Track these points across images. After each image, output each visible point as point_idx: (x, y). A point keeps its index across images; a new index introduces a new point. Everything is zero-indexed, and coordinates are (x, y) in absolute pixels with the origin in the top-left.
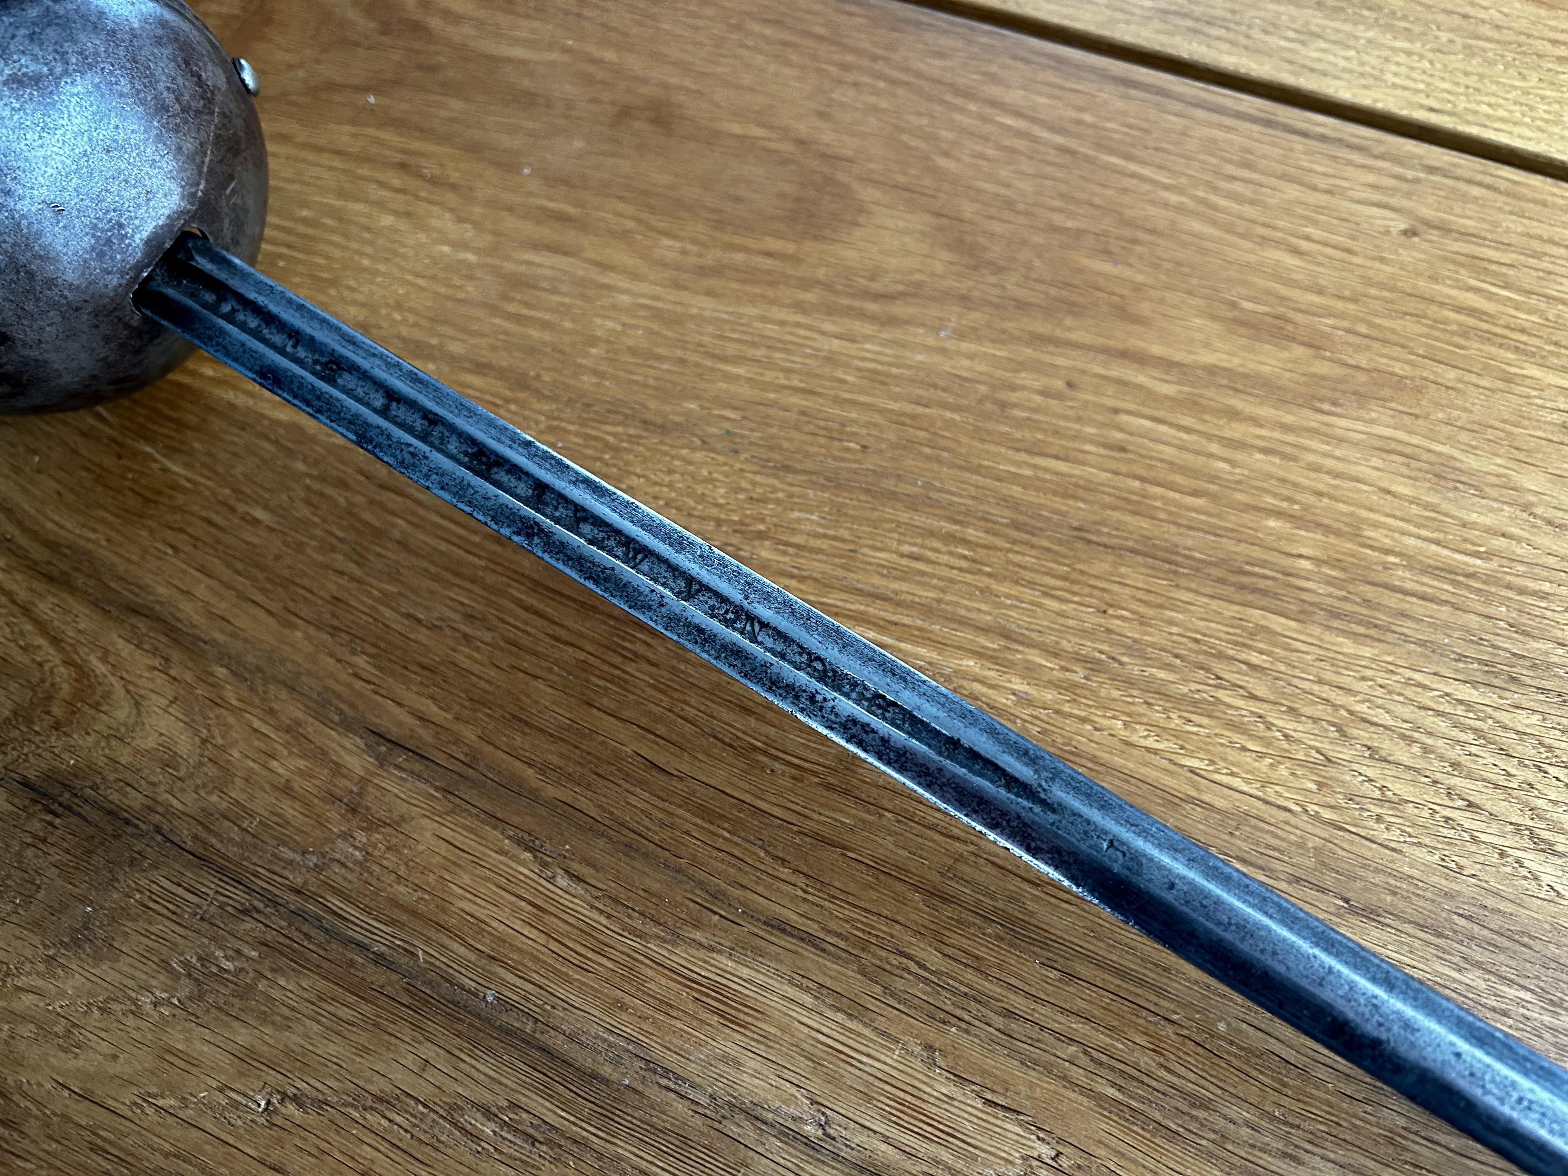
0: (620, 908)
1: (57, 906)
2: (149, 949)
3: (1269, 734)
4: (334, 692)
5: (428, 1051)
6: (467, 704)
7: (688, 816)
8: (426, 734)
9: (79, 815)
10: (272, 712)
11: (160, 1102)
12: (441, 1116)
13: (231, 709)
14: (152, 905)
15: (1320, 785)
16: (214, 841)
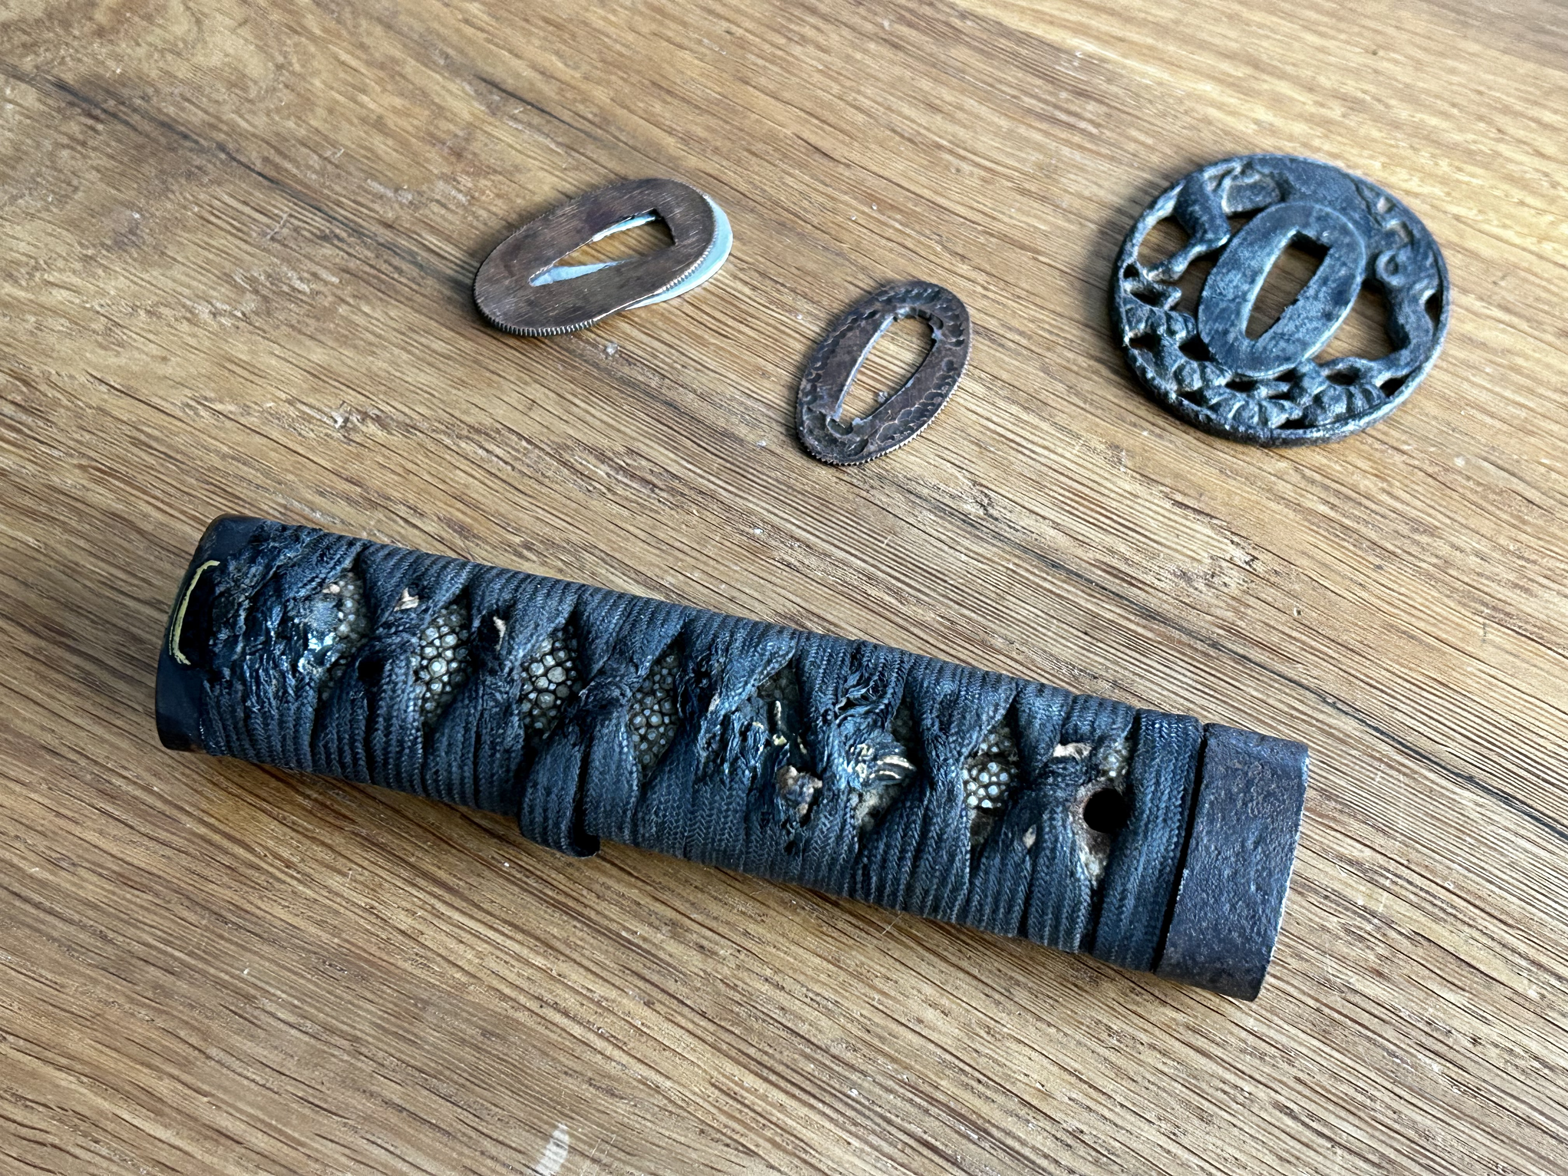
0: (768, 282)
1: (97, 209)
2: (208, 261)
4: (438, 35)
5: (536, 392)
6: (600, 65)
7: (854, 203)
8: (549, 90)
9: (126, 123)
10: (362, 46)
11: (219, 407)
12: (548, 454)
13: (313, 38)
16: (288, 166)
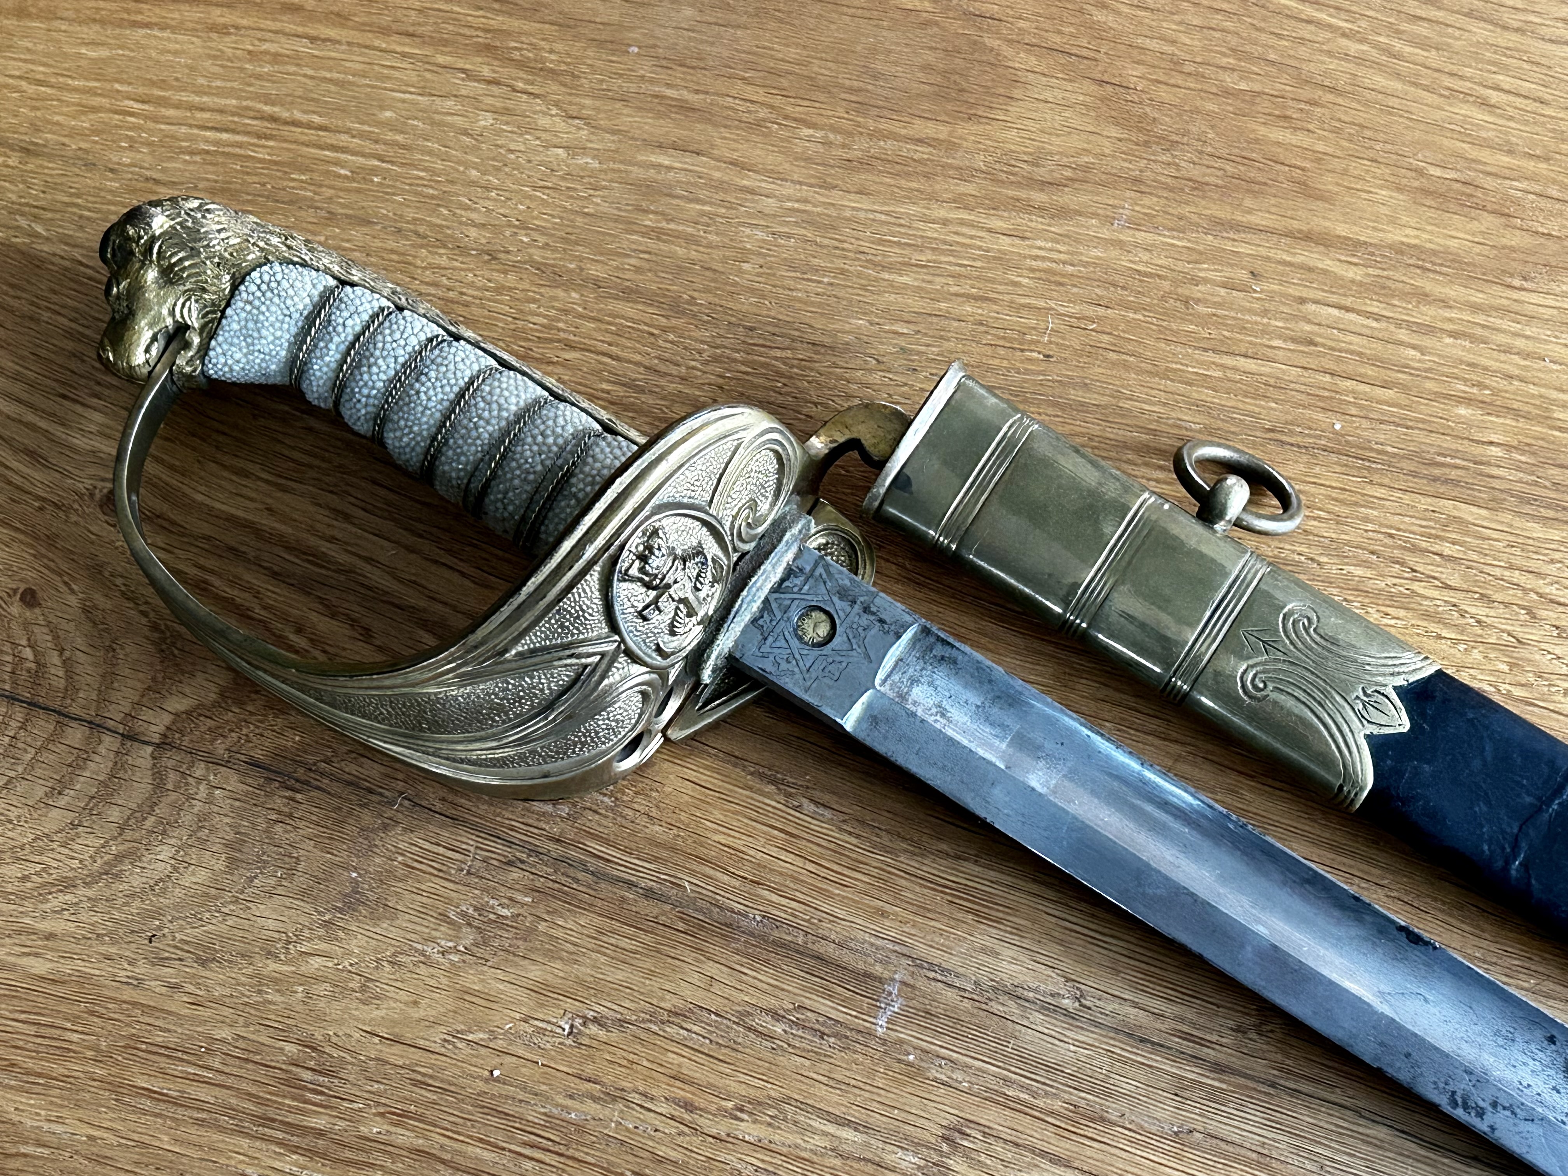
3: (1462, 621)
14: (416, 865)
15: (1511, 665)
